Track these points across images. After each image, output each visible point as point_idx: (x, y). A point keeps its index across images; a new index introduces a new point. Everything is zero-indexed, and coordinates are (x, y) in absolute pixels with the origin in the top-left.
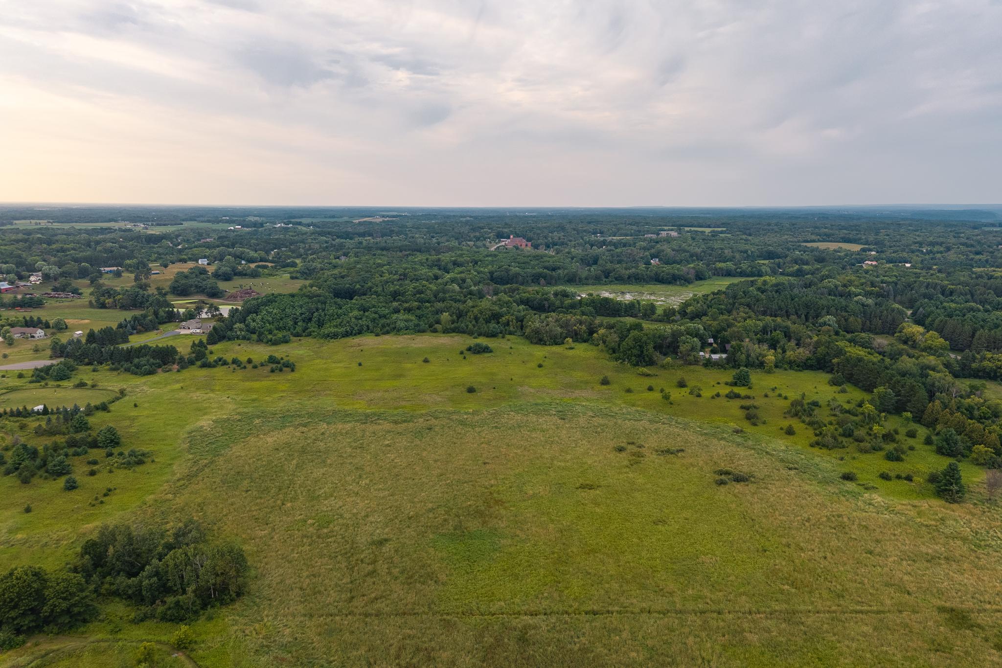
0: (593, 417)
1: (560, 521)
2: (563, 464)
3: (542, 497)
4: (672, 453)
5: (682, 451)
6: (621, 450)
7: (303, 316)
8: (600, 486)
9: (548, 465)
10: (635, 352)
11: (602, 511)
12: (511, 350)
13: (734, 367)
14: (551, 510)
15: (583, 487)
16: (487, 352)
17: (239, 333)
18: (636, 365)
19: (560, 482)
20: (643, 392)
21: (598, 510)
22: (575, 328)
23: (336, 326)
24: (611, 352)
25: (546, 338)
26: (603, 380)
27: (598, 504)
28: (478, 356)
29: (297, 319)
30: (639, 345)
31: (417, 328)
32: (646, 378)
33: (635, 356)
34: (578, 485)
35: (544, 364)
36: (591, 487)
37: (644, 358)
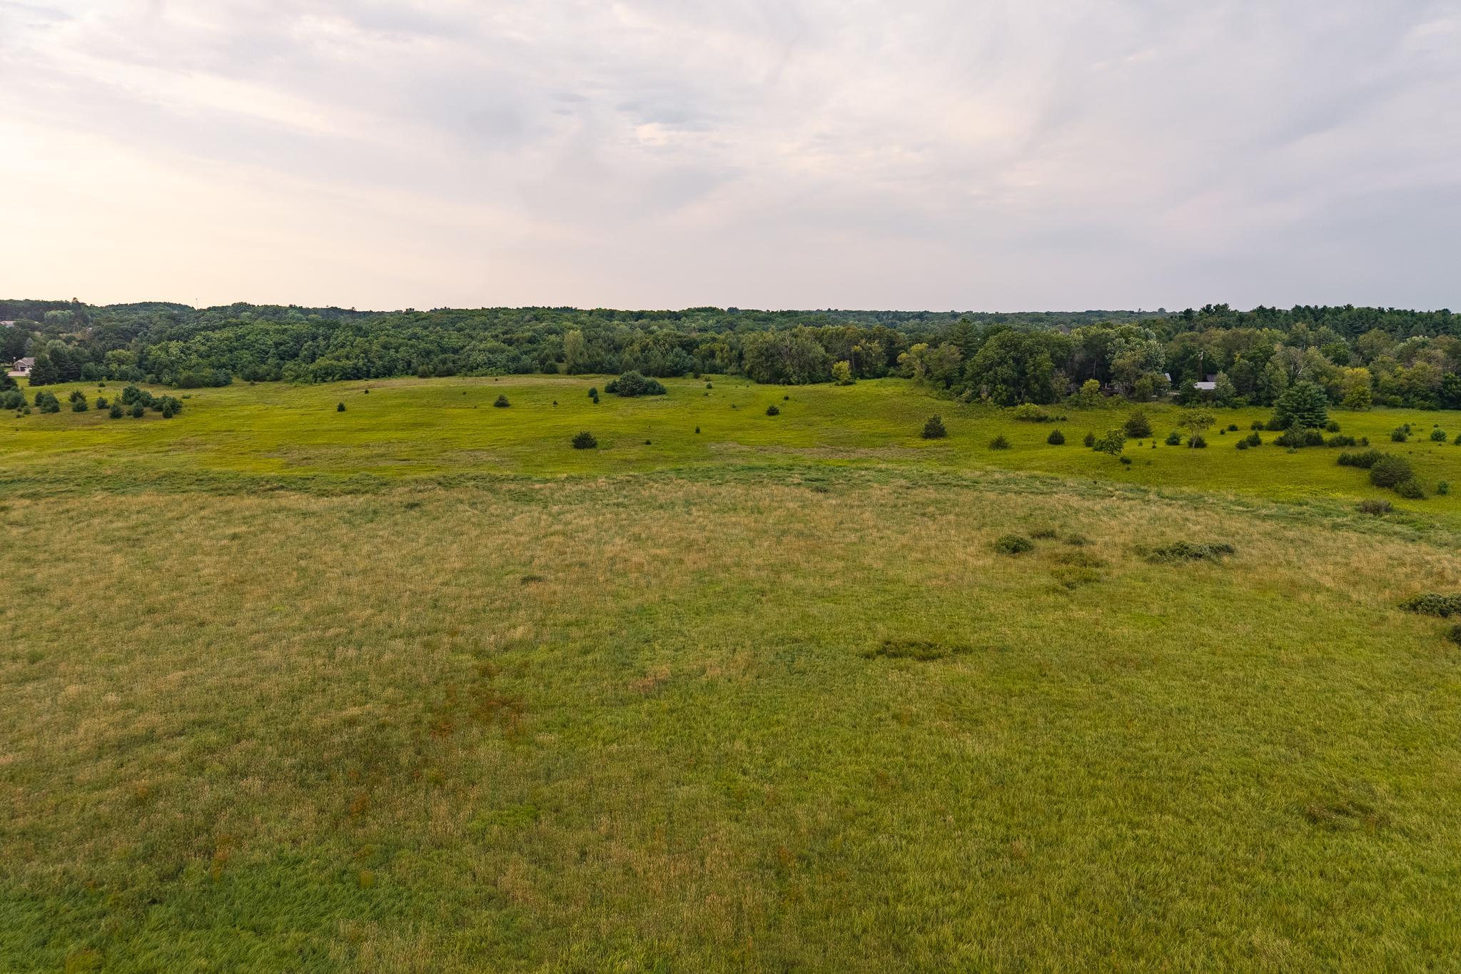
0: (908, 488)
1: (778, 801)
2: (815, 583)
3: (711, 687)
4: (1198, 556)
5: (1228, 550)
6: (1015, 550)
7: (282, 348)
8: (967, 650)
9: (758, 585)
10: (1005, 371)
11: (1001, 752)
12: (708, 391)
13: (1256, 403)
14: (740, 745)
15: (890, 650)
16: (652, 394)
17: (114, 366)
18: (1009, 402)
19: (798, 633)
20: (1037, 447)
21: (972, 746)
22: (857, 348)
23: (338, 359)
24: (941, 384)
25: (789, 370)
26: (927, 427)
27: (971, 721)
28: (628, 400)
29: (267, 353)
30: (1014, 359)
31: (512, 366)
32: (1038, 425)
33: (1004, 381)
34: (870, 644)
35: (781, 410)
36: (928, 653)
37: (1027, 386)
